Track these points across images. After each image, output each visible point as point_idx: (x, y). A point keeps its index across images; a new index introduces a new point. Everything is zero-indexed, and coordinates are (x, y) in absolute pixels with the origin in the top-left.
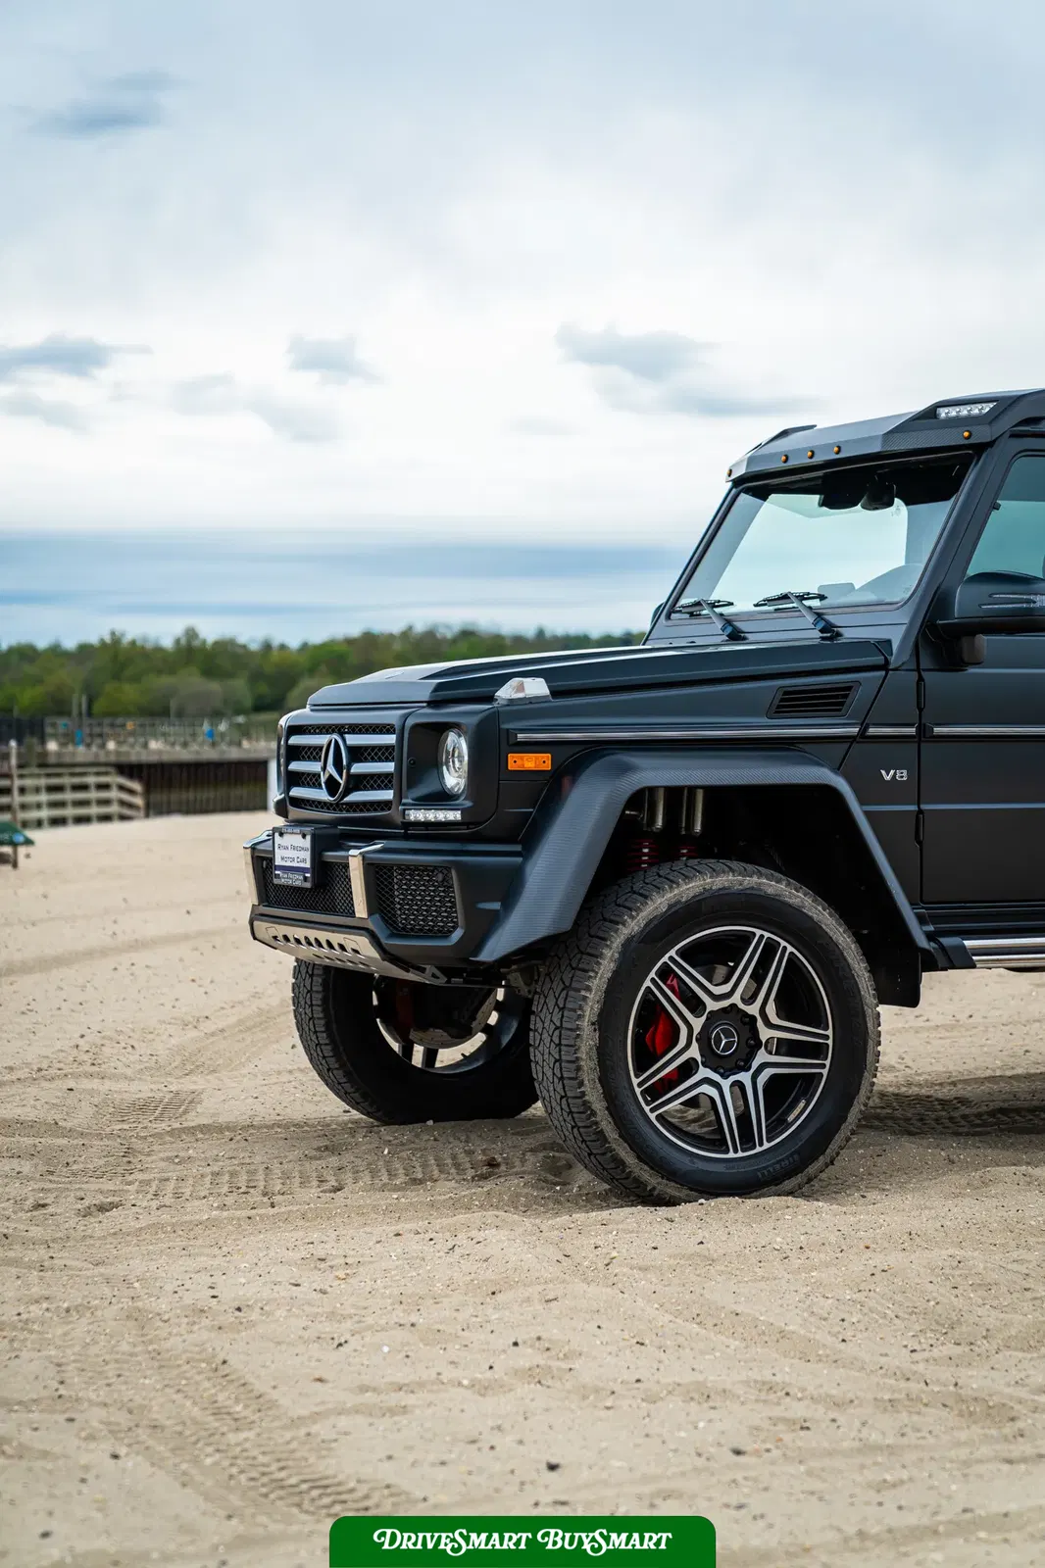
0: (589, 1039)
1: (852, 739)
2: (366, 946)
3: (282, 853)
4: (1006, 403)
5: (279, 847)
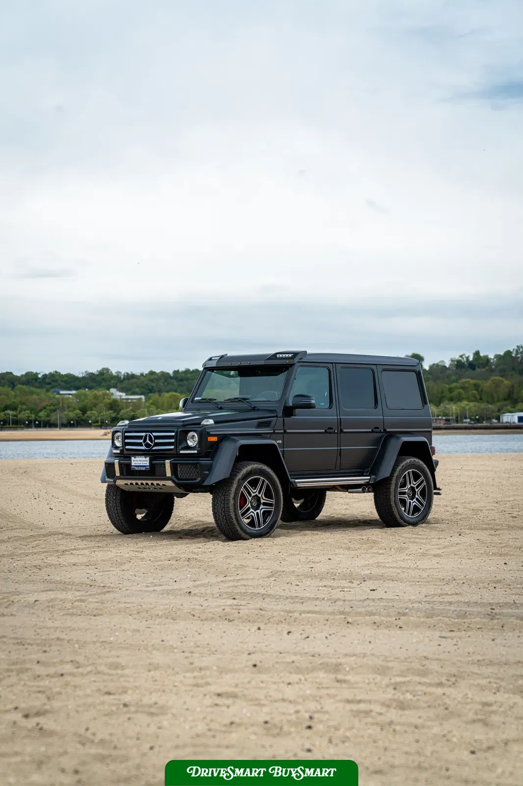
0: (232, 502)
1: (271, 433)
2: (169, 483)
3: (135, 462)
4: (295, 354)
5: (134, 461)
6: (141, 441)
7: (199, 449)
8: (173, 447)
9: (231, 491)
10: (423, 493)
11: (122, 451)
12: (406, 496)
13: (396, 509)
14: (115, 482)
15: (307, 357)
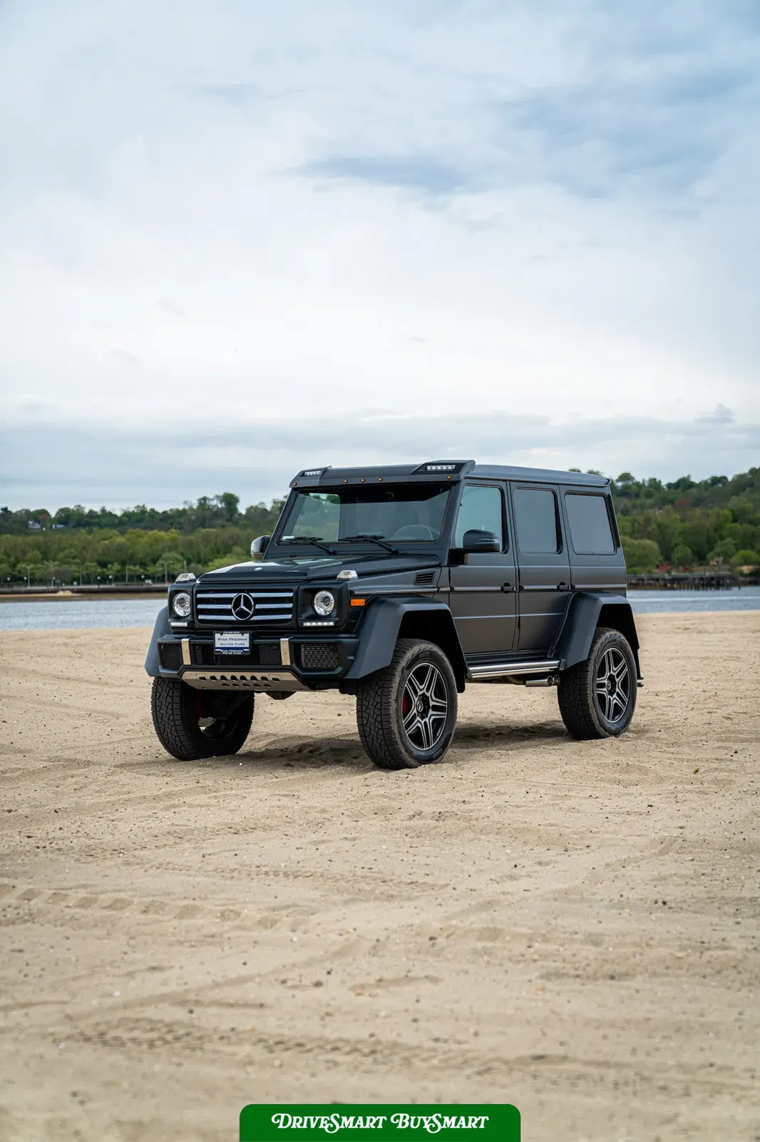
0: (393, 706)
1: (434, 593)
2: (287, 677)
3: (221, 642)
4: (459, 466)
5: (219, 639)
6: (229, 607)
7: (337, 619)
8: (290, 616)
9: (392, 687)
10: (624, 685)
11: (191, 623)
12: (605, 689)
13: (594, 711)
14: (181, 674)
15: (475, 471)
